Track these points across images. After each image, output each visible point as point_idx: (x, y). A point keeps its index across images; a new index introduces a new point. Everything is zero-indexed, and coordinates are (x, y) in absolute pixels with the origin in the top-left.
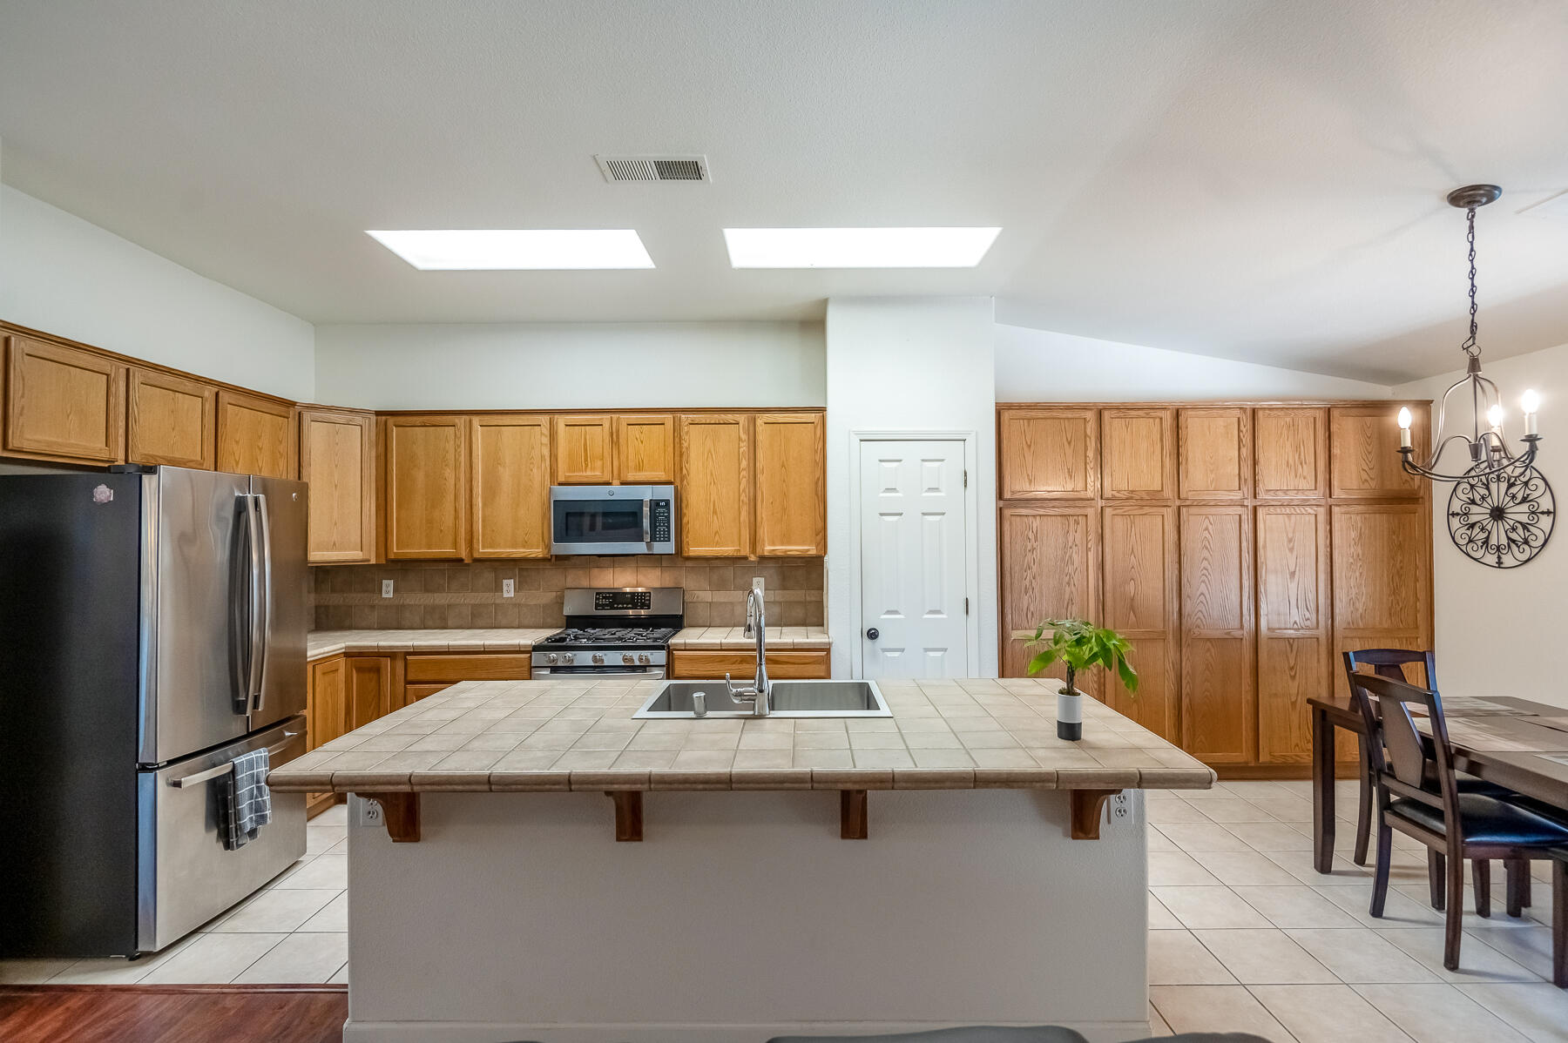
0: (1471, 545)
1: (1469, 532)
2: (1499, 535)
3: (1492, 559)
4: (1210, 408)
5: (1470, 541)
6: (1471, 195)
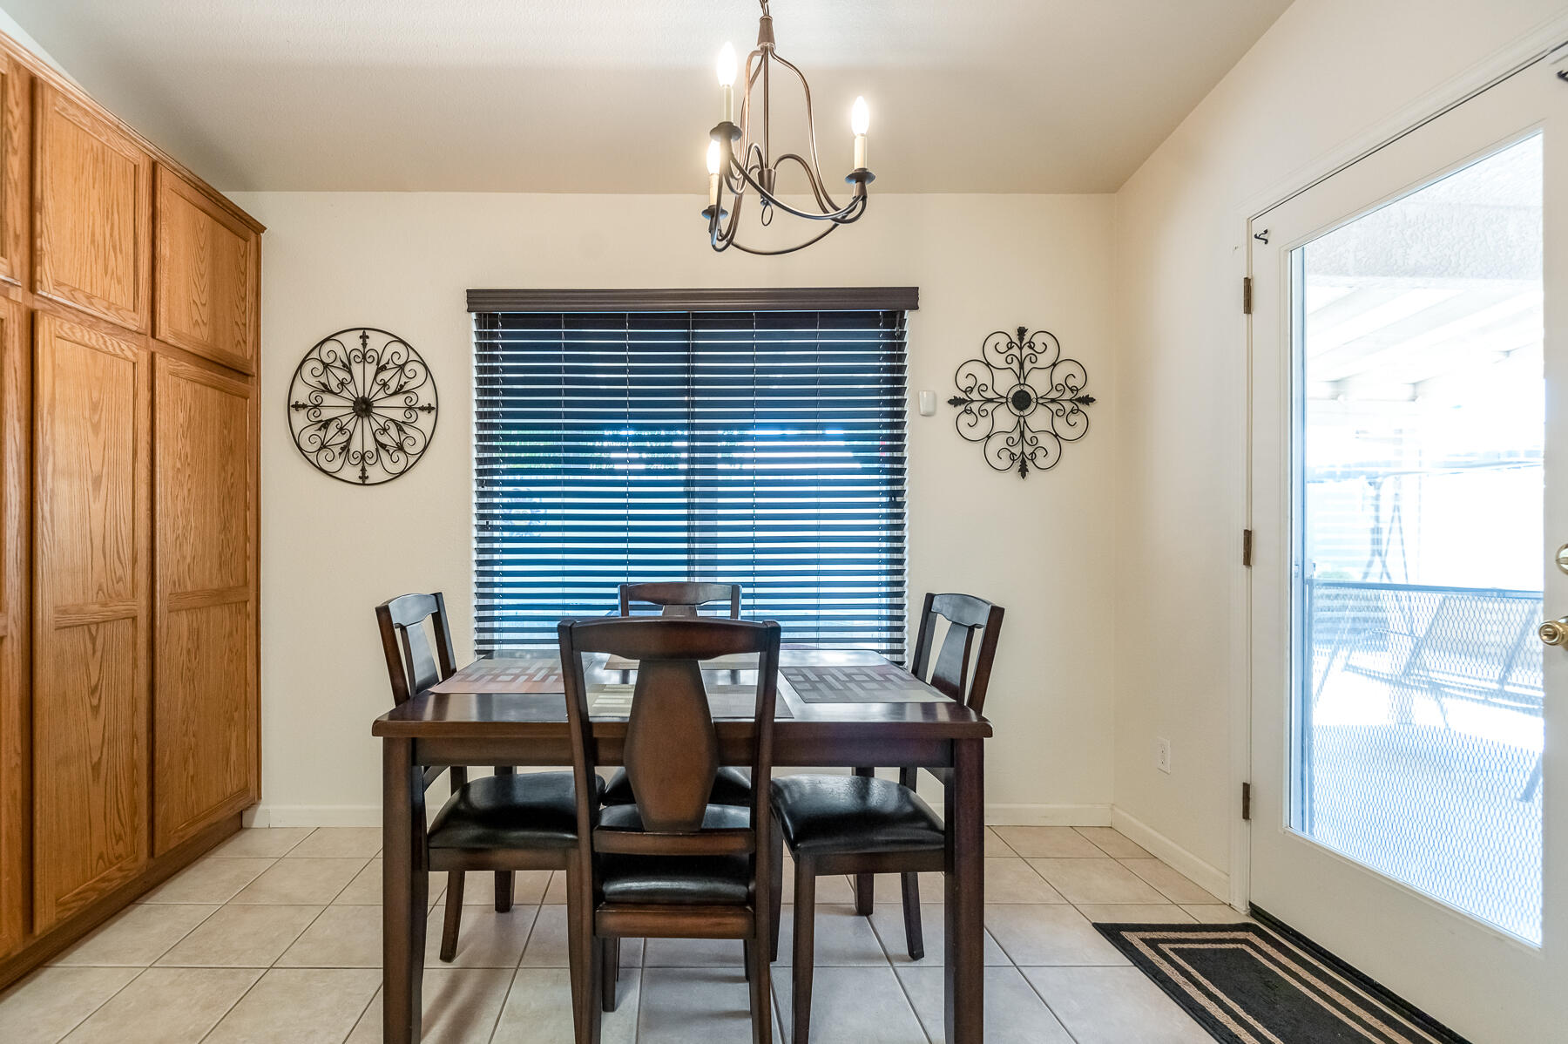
0: (323, 454)
1: (321, 434)
2: (363, 439)
3: (352, 473)
5: (323, 446)
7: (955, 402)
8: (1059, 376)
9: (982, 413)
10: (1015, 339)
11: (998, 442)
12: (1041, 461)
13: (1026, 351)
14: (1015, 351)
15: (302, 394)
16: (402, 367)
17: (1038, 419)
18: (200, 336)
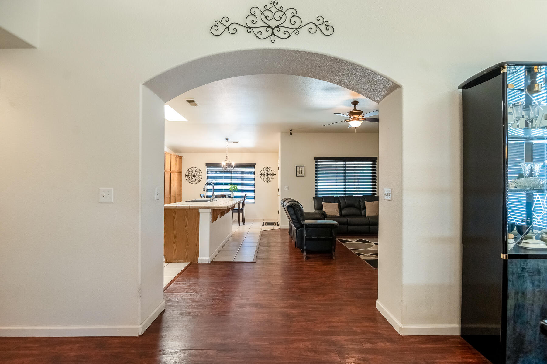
1: (189, 178)
2: (194, 179)
3: (193, 183)
4: (168, 153)
5: (189, 180)
6: (227, 139)
7: (260, 175)
8: (272, 172)
9: (263, 176)
11: (265, 179)
12: (270, 181)
13: (268, 169)
15: (187, 174)
16: (198, 171)
17: (270, 176)
18: (178, 170)
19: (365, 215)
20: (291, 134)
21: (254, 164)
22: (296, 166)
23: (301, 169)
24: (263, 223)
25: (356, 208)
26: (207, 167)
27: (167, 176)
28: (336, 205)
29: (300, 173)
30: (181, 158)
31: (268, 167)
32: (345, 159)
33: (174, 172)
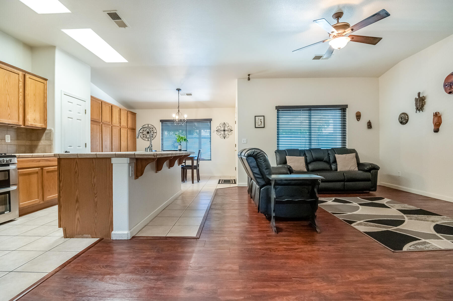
2: (148, 136)
3: (147, 140)
4: (116, 106)
5: (144, 137)
6: (179, 90)
7: (217, 131)
8: (229, 128)
9: (220, 132)
10: (224, 124)
11: (222, 135)
12: (227, 137)
13: (225, 125)
14: (224, 125)
15: (141, 131)
16: (152, 128)
17: (226, 132)
18: (131, 127)
19: (336, 170)
20: (249, 79)
21: (210, 120)
22: (255, 116)
23: (261, 119)
24: (220, 180)
25: (325, 162)
26: (162, 123)
27: (116, 131)
28: (302, 159)
29: (260, 124)
30: (134, 114)
31: (224, 123)
32: (310, 108)
33: (124, 128)
